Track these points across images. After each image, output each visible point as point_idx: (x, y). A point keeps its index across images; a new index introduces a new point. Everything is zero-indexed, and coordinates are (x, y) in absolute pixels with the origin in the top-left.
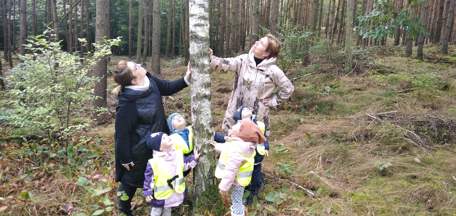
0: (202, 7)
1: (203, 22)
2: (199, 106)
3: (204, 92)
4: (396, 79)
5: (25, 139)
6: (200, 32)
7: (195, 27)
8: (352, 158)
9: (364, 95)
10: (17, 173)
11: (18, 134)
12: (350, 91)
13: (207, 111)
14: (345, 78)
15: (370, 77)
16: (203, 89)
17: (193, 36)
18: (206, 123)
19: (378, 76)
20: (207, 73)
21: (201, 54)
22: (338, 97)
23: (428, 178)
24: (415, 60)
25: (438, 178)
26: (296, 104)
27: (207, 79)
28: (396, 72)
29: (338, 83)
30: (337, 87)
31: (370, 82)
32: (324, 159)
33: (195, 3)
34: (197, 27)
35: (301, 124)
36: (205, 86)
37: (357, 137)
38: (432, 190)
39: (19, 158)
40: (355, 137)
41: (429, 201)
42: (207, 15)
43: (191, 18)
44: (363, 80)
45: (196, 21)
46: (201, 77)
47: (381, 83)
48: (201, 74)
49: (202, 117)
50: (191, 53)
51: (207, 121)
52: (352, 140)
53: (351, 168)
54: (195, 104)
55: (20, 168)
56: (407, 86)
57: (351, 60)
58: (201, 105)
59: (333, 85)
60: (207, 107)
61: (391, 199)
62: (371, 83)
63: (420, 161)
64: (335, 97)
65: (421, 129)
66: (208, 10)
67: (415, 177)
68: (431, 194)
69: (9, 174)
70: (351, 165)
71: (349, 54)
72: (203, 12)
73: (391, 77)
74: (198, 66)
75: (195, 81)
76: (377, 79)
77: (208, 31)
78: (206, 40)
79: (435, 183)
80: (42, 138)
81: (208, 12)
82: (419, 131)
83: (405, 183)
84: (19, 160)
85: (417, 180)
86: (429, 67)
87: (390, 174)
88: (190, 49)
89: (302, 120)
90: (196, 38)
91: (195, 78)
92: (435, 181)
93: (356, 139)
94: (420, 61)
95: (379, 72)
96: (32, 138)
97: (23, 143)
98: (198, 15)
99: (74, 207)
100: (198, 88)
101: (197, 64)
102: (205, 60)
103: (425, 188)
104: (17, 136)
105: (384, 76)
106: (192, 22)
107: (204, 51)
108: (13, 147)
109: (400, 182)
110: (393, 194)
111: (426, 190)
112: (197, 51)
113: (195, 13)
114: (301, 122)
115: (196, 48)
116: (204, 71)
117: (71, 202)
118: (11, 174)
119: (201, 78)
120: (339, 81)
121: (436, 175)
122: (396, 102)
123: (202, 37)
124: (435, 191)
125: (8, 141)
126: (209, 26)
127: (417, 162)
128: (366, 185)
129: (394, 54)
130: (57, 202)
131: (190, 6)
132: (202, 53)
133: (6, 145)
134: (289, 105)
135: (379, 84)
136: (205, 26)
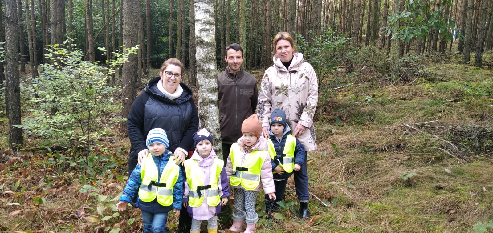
0: (207, 12)
1: (208, 27)
2: (205, 112)
3: (210, 98)
4: (446, 88)
5: (50, 150)
6: (205, 38)
7: (201, 32)
8: (377, 169)
9: (407, 105)
10: (38, 181)
11: (43, 144)
12: (393, 100)
13: (214, 116)
14: (390, 88)
15: (418, 86)
16: (209, 94)
17: (199, 42)
18: (213, 128)
19: (427, 84)
20: (213, 79)
21: (206, 59)
22: (379, 107)
23: (455, 188)
24: (472, 67)
25: (466, 189)
26: (332, 115)
27: (213, 84)
28: (448, 80)
29: (382, 92)
30: (380, 96)
31: (417, 91)
32: (347, 170)
33: (200, 8)
34: (202, 32)
35: (332, 135)
36: (211, 91)
37: (388, 147)
38: (457, 200)
39: (43, 168)
40: (386, 148)
41: (452, 212)
42: (212, 20)
43: (197, 23)
44: (409, 89)
45: (201, 26)
46: (207, 82)
47: (429, 91)
48: (207, 79)
49: (209, 122)
50: (197, 58)
51: (213, 126)
52: (383, 150)
53: (375, 179)
54: (201, 110)
55: (41, 177)
56: (458, 95)
57: (397, 68)
58: (207, 110)
59: (376, 95)
60: (214, 112)
61: (410, 210)
62: (418, 93)
63: (450, 172)
64: (375, 107)
65: (461, 139)
66: (214, 15)
67: (440, 188)
68: (456, 205)
69: (31, 182)
70: (375, 176)
71: (396, 61)
72: (208, 16)
73: (441, 86)
74: (203, 71)
75: (202, 86)
76: (425, 88)
77: (214, 36)
78: (212, 45)
79: (462, 193)
80: (67, 149)
81: (213, 17)
82: (459, 142)
83: (429, 194)
84: (42, 170)
85: (442, 191)
86: (487, 74)
87: (415, 184)
88: (196, 55)
89: (334, 131)
90: (202, 43)
91: (201, 83)
92: (462, 192)
93: (387, 149)
94: (478, 68)
95: (429, 80)
96: (57, 149)
97: (47, 153)
98: (203, 20)
99: (86, 213)
100: (204, 93)
101: (203, 69)
102: (211, 65)
103: (449, 198)
104: (42, 146)
105: (433, 85)
106: (198, 27)
107: (209, 56)
108: (39, 158)
109: (424, 192)
110: (415, 205)
111: (450, 201)
112: (202, 56)
113: (200, 18)
114: (333, 133)
115: (201, 53)
116: (209, 76)
117: (83, 208)
118: (32, 182)
119: (207, 84)
120: (383, 90)
121: (464, 185)
122: (441, 112)
123: (207, 42)
124: (460, 202)
125: (33, 151)
126: (214, 30)
127: (447, 173)
128: (387, 196)
129: (450, 61)
130: (70, 208)
131: (195, 12)
132: (208, 58)
133: (32, 156)
134: (324, 116)
135: (427, 93)
136: (210, 31)
